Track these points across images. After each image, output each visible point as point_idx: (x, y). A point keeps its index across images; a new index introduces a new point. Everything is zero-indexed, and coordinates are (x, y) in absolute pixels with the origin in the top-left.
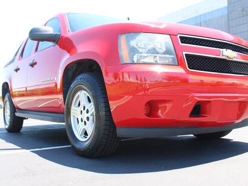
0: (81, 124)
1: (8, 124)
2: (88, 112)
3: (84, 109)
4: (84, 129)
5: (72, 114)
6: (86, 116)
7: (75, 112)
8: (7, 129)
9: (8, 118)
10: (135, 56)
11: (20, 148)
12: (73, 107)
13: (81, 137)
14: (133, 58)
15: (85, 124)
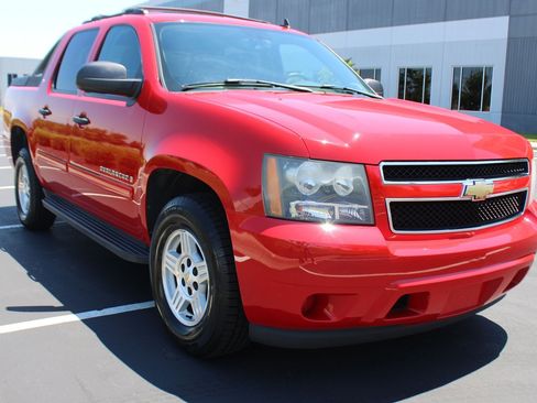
0: (183, 291)
1: (25, 211)
2: (195, 272)
3: (189, 266)
4: (186, 301)
5: (164, 266)
6: (192, 279)
7: (170, 263)
8: (22, 222)
9: (25, 201)
10: (293, 204)
11: (61, 305)
12: (167, 254)
13: (182, 315)
14: (289, 206)
15: (190, 293)
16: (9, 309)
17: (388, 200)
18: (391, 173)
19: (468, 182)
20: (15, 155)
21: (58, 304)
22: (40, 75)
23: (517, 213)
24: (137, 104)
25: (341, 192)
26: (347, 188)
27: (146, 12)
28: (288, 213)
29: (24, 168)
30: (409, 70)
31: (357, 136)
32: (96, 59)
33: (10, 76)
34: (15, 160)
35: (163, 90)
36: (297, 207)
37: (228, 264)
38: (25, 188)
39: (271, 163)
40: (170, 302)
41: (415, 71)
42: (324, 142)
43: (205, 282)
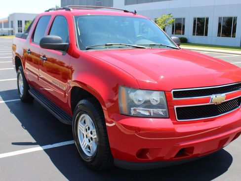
0: (86, 140)
1: (22, 94)
2: (91, 133)
3: (89, 130)
4: (88, 145)
5: (79, 128)
6: (90, 135)
7: (81, 128)
8: (20, 98)
9: (22, 89)
10: (132, 109)
11: (35, 142)
12: (79, 123)
13: (86, 151)
14: (131, 110)
15: (90, 142)
16: (13, 144)
17: (175, 107)
18: (177, 94)
19: (213, 96)
20: (17, 69)
21: (34, 141)
22: (27, 34)
23: (237, 107)
24: (67, 54)
25: (154, 103)
26: (157, 101)
27: (71, 9)
28: (130, 113)
29: (21, 75)
30: (198, 19)
31: (162, 77)
32: (49, 34)
33: (19, 21)
34: (17, 70)
35: (78, 49)
36: (135, 110)
37: (105, 132)
38: (21, 84)
39: (123, 90)
40: (81, 144)
41: (201, 19)
42: (148, 81)
43: (95, 138)
